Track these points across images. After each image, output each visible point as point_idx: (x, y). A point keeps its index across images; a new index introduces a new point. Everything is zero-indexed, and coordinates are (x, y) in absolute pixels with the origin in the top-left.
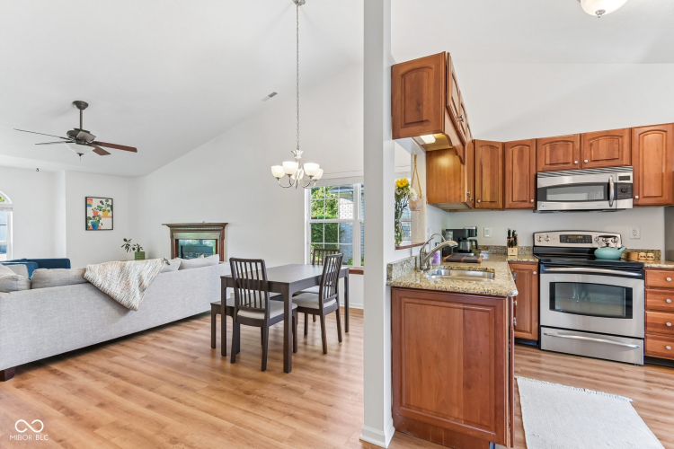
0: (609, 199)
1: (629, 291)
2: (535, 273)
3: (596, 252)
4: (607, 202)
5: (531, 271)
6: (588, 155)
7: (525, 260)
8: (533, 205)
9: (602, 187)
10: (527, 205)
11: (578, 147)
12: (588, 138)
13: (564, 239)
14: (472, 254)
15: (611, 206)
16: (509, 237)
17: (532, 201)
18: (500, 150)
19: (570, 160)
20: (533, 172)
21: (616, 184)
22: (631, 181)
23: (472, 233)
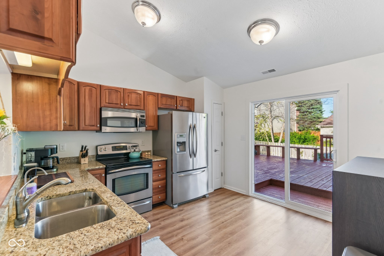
0: (136, 126)
1: (147, 174)
2: (103, 175)
3: (130, 155)
4: (136, 128)
5: (101, 175)
6: (127, 101)
7: (97, 167)
8: (98, 129)
9: (134, 120)
10: (95, 128)
11: (122, 95)
12: (127, 91)
13: (114, 148)
14: (55, 170)
15: (137, 130)
16: (82, 151)
17: (98, 125)
18: (76, 86)
19: (119, 103)
20: (99, 107)
21: (139, 119)
22: (145, 118)
23: (54, 150)
